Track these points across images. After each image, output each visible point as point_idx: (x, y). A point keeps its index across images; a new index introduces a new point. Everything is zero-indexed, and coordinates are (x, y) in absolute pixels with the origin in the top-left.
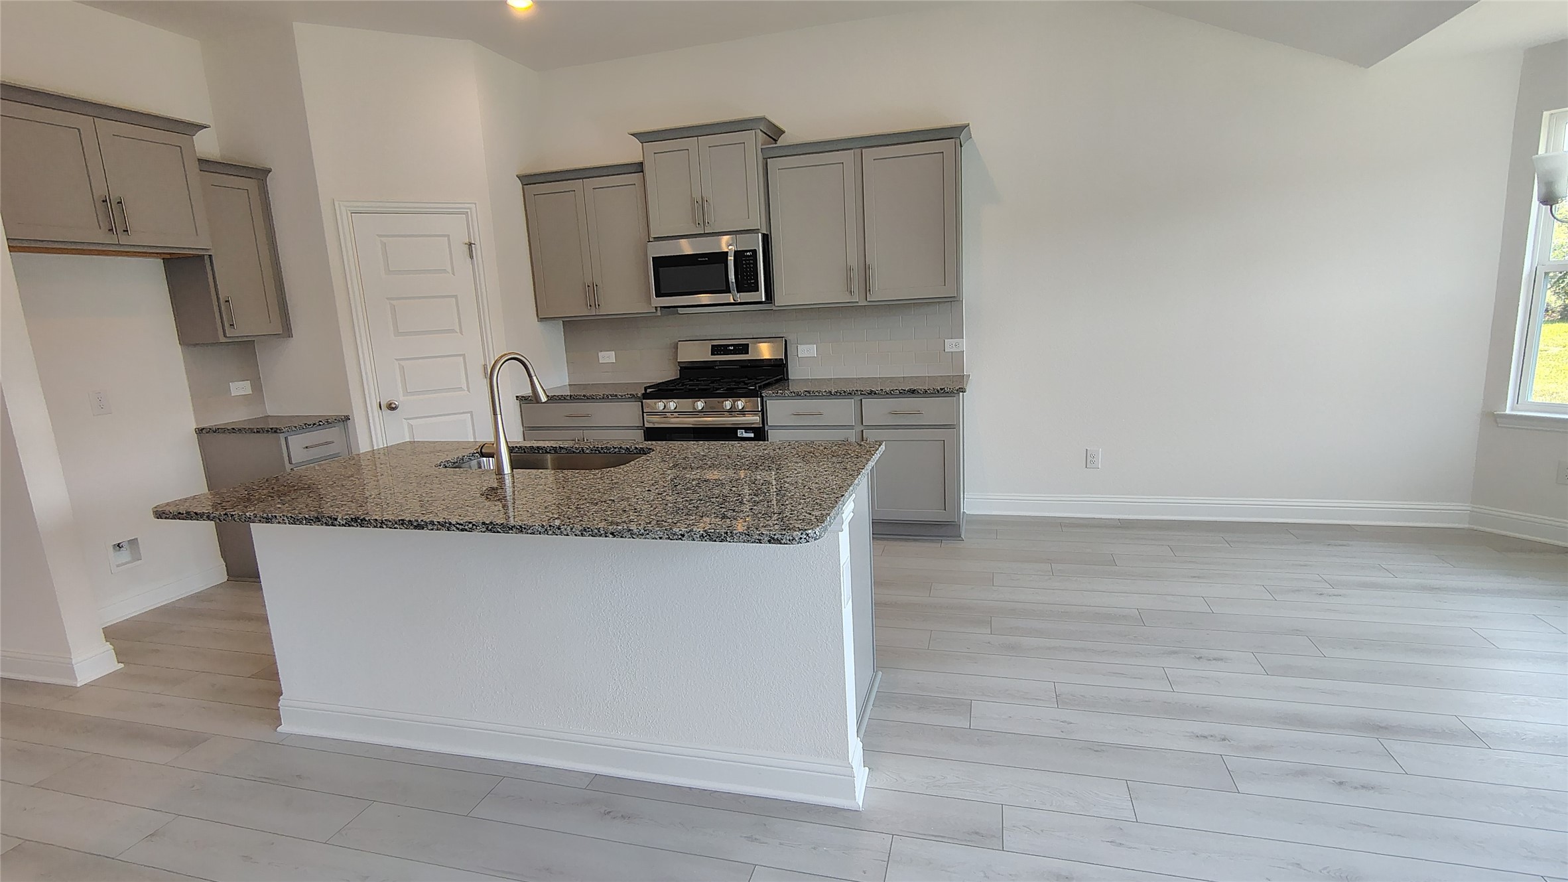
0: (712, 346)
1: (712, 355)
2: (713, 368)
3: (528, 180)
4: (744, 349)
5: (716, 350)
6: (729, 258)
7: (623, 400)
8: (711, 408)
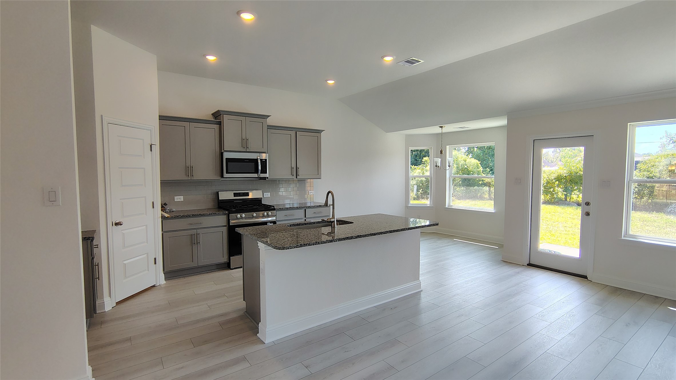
0: (234, 193)
1: (234, 197)
2: (233, 202)
3: (162, 118)
4: (247, 194)
5: (235, 195)
6: (259, 161)
7: (219, 215)
8: (258, 215)
